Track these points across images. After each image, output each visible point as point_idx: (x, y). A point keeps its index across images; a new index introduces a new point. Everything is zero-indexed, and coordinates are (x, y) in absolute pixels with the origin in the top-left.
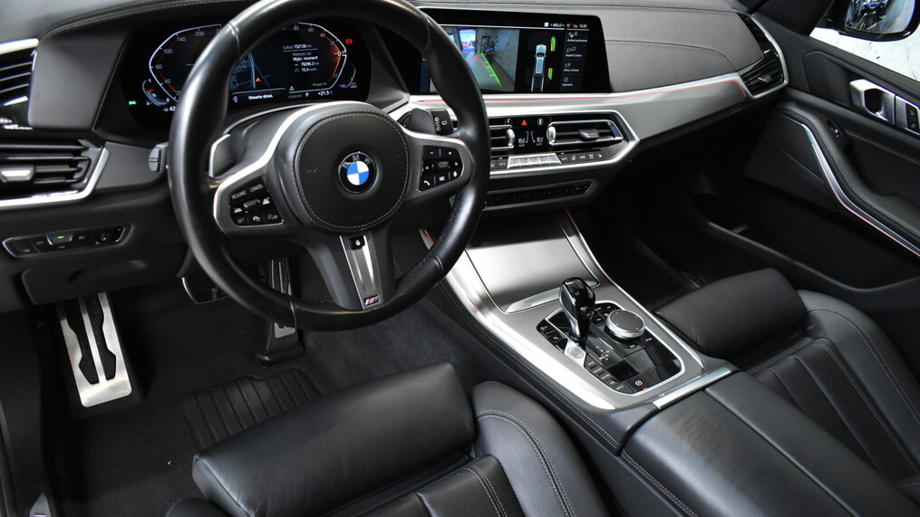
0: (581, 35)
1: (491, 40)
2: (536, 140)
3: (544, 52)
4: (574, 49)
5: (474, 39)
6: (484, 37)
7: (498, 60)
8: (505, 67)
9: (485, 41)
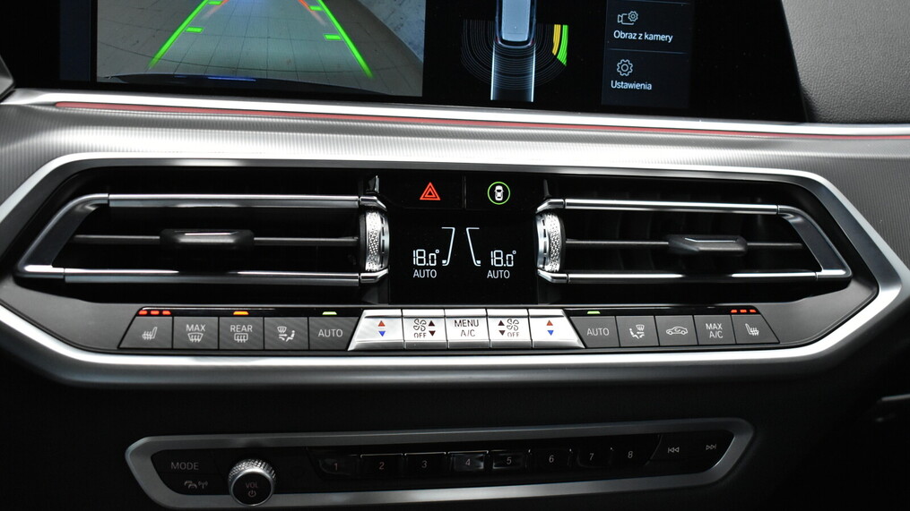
2: (484, 256)
8: (382, 11)
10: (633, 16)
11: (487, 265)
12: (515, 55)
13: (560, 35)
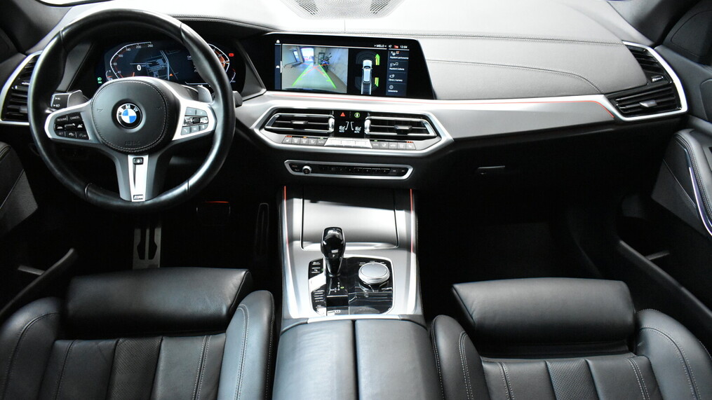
0: (402, 53)
1: (326, 55)
2: (354, 128)
3: (371, 66)
4: (397, 64)
5: (313, 55)
6: (320, 53)
7: (332, 70)
8: (338, 75)
9: (321, 56)
10: (393, 76)
11: (355, 130)
12: (366, 84)
13: (377, 80)
